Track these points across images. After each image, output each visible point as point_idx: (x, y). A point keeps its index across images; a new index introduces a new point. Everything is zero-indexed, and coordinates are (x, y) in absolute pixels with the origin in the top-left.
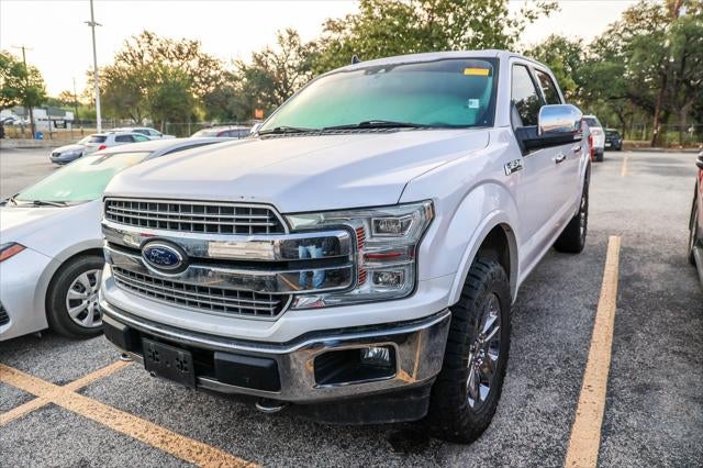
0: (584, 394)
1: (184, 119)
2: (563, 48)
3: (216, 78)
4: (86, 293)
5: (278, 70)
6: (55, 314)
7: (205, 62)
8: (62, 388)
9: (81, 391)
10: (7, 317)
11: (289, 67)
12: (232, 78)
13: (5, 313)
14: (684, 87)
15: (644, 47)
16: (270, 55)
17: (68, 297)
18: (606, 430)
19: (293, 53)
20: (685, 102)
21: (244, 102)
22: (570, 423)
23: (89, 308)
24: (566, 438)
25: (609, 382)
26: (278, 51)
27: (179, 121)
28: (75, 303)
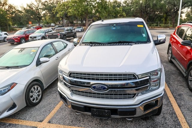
0: (170, 98)
1: (6, 26)
2: (117, 3)
3: (14, 12)
4: (33, 93)
5: (36, 9)
6: (28, 101)
7: (11, 7)
8: (42, 123)
9: (49, 122)
10: (16, 105)
11: (39, 8)
12: (21, 12)
13: (15, 104)
14: (146, 13)
15: (137, 3)
16: (33, 5)
17: (30, 95)
18: (180, 106)
19: (40, 4)
20: (146, 17)
21: (26, 20)
22: (172, 106)
23: (35, 97)
24: (173, 109)
25: (173, 95)
26: (36, 4)
27: (4, 26)
28: (32, 97)
